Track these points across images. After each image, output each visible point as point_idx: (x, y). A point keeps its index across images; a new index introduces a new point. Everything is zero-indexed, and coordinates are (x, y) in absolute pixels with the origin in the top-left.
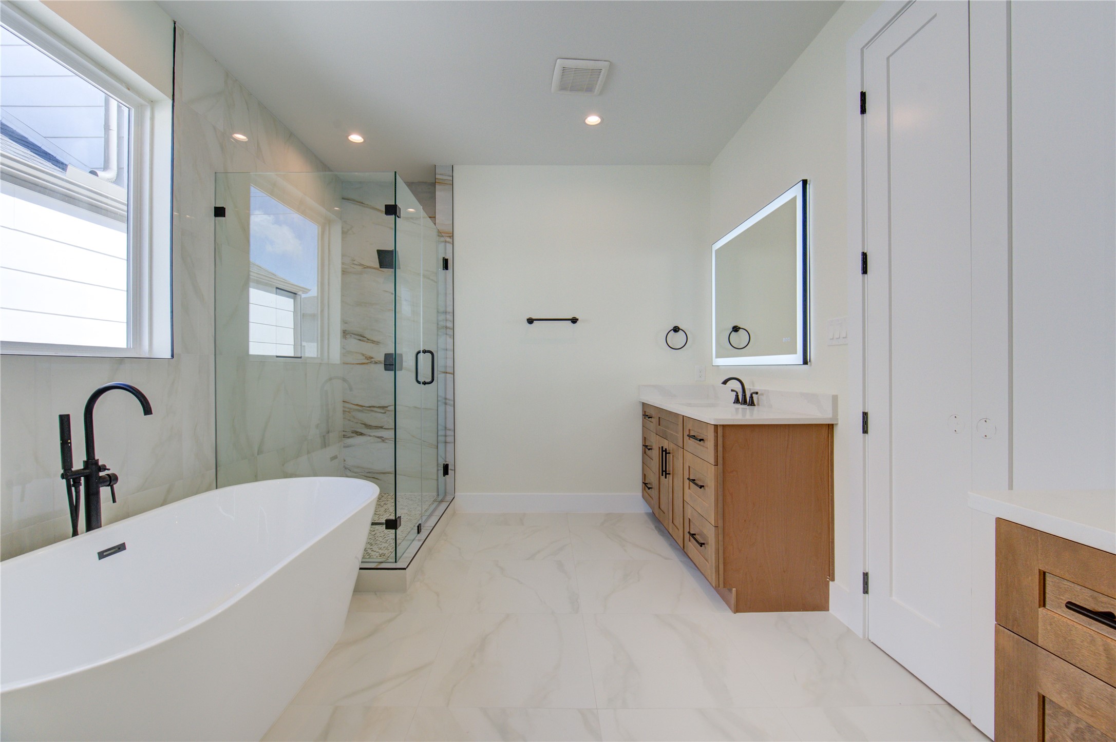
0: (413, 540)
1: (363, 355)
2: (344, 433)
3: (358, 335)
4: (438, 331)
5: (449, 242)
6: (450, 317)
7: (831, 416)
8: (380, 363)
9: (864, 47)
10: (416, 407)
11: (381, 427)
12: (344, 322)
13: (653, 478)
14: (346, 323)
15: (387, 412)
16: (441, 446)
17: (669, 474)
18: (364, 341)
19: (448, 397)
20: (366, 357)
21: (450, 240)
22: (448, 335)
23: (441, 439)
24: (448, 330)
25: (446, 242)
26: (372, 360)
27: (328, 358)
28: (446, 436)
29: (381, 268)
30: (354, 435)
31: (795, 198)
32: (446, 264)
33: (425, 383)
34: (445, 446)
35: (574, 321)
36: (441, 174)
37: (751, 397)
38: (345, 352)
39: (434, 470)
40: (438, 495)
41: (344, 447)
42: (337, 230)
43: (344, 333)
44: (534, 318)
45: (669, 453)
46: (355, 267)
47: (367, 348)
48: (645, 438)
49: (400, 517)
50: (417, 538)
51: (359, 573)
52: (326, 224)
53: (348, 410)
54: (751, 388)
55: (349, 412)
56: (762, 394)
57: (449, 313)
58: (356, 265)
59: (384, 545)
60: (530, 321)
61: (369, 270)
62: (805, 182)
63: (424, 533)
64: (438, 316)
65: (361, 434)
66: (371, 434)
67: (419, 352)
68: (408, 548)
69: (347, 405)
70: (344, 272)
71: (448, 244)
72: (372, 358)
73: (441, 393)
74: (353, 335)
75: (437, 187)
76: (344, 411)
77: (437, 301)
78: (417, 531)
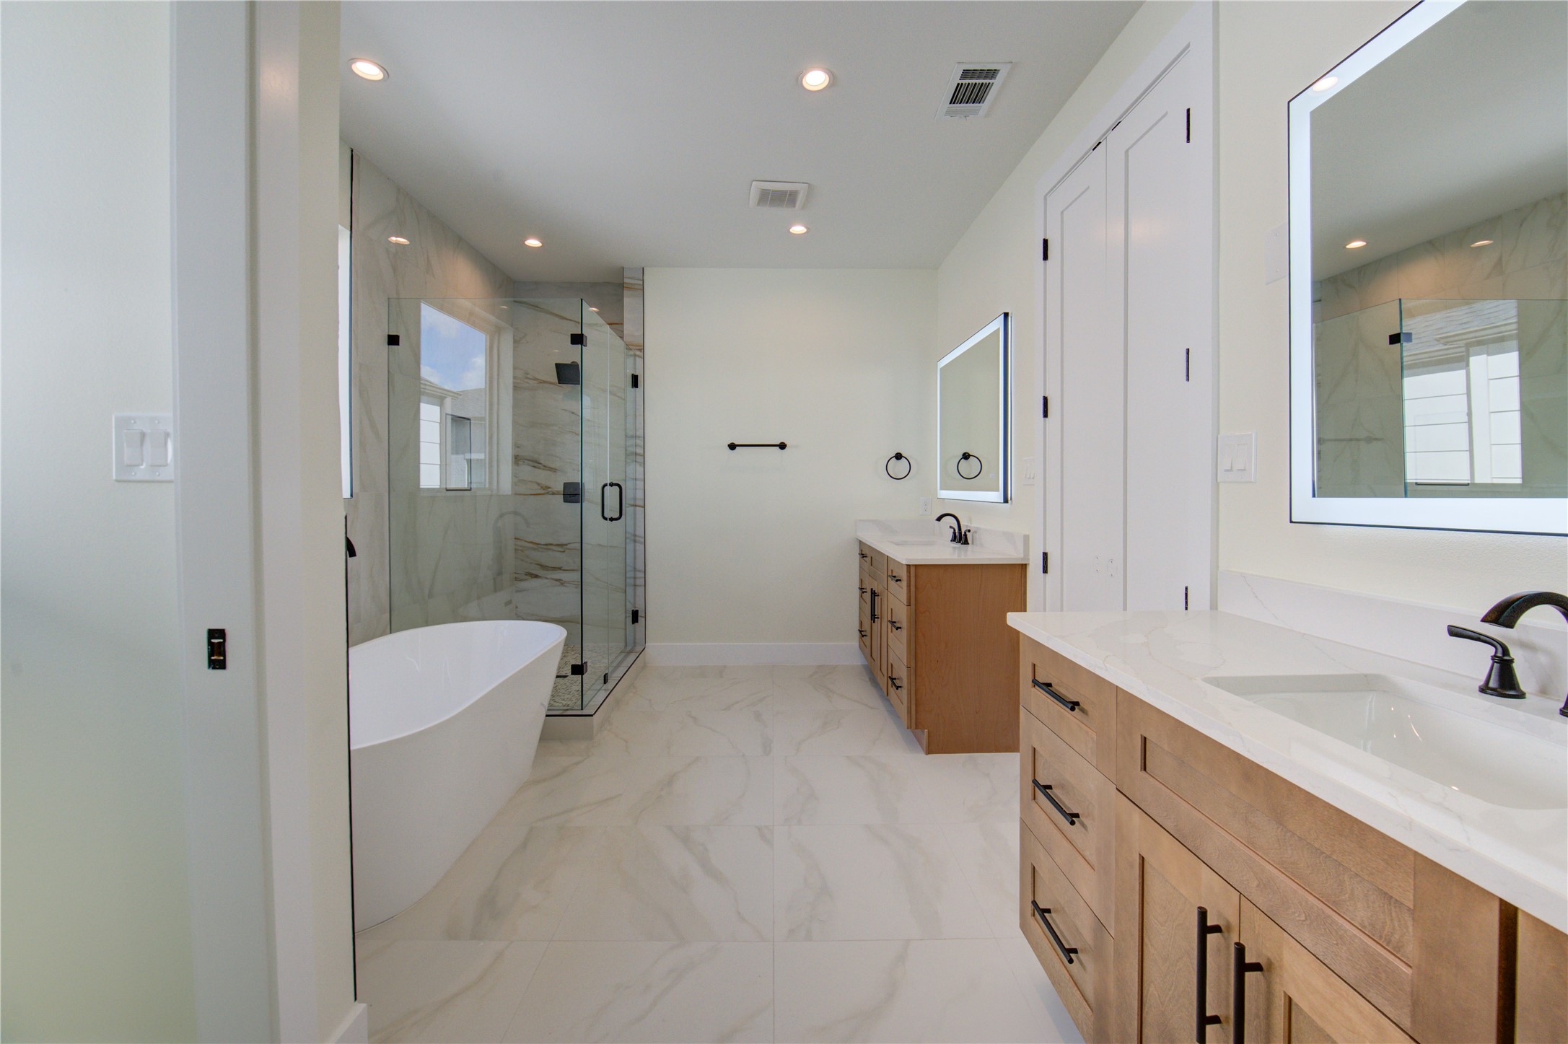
0: (599, 690)
1: (538, 484)
2: (516, 575)
3: (533, 461)
4: (626, 458)
5: (638, 356)
6: (640, 442)
7: (1022, 556)
8: (558, 493)
9: (1047, 195)
10: (600, 545)
11: (560, 569)
12: (516, 446)
13: (867, 627)
14: (518, 447)
15: (567, 551)
16: (630, 590)
17: (878, 618)
18: (539, 468)
19: (637, 533)
20: (542, 487)
21: (641, 354)
22: (639, 462)
23: (630, 581)
24: (638, 457)
25: (635, 355)
26: (549, 490)
27: (498, 489)
28: (635, 578)
29: (559, 383)
30: (527, 577)
31: (999, 329)
32: (635, 381)
33: (612, 519)
34: (635, 589)
35: (782, 446)
36: (630, 278)
37: (965, 535)
38: (517, 480)
39: (622, 617)
40: (626, 646)
41: (517, 591)
42: (507, 341)
43: (516, 458)
44: (736, 443)
45: (878, 595)
46: (530, 381)
47: (542, 476)
48: (862, 580)
49: (586, 663)
50: (603, 688)
51: (545, 720)
52: (495, 333)
53: (521, 548)
54: (969, 524)
55: (521, 550)
56: (975, 532)
57: (639, 437)
58: (530, 379)
59: (567, 696)
60: (732, 447)
61: (546, 385)
62: (1006, 315)
63: (610, 685)
64: (626, 441)
65: (536, 576)
66: (549, 577)
67: (606, 485)
68: (595, 696)
69: (519, 543)
70: (516, 388)
71: (637, 359)
72: (549, 488)
73: (630, 529)
74: (526, 462)
75: (626, 292)
76: (516, 550)
77: (626, 423)
78: (603, 681)
